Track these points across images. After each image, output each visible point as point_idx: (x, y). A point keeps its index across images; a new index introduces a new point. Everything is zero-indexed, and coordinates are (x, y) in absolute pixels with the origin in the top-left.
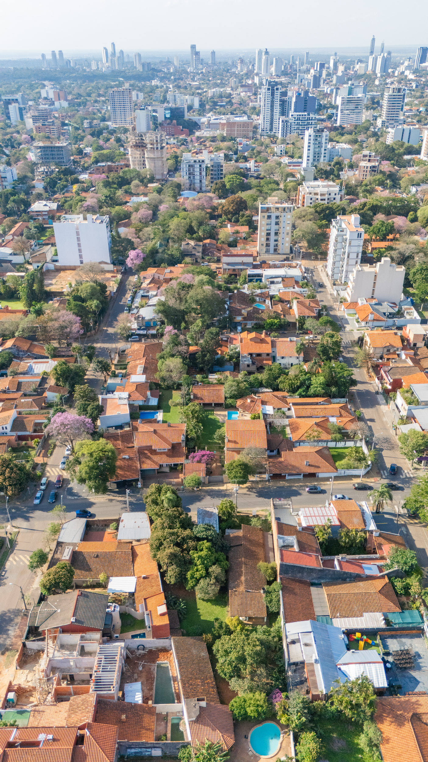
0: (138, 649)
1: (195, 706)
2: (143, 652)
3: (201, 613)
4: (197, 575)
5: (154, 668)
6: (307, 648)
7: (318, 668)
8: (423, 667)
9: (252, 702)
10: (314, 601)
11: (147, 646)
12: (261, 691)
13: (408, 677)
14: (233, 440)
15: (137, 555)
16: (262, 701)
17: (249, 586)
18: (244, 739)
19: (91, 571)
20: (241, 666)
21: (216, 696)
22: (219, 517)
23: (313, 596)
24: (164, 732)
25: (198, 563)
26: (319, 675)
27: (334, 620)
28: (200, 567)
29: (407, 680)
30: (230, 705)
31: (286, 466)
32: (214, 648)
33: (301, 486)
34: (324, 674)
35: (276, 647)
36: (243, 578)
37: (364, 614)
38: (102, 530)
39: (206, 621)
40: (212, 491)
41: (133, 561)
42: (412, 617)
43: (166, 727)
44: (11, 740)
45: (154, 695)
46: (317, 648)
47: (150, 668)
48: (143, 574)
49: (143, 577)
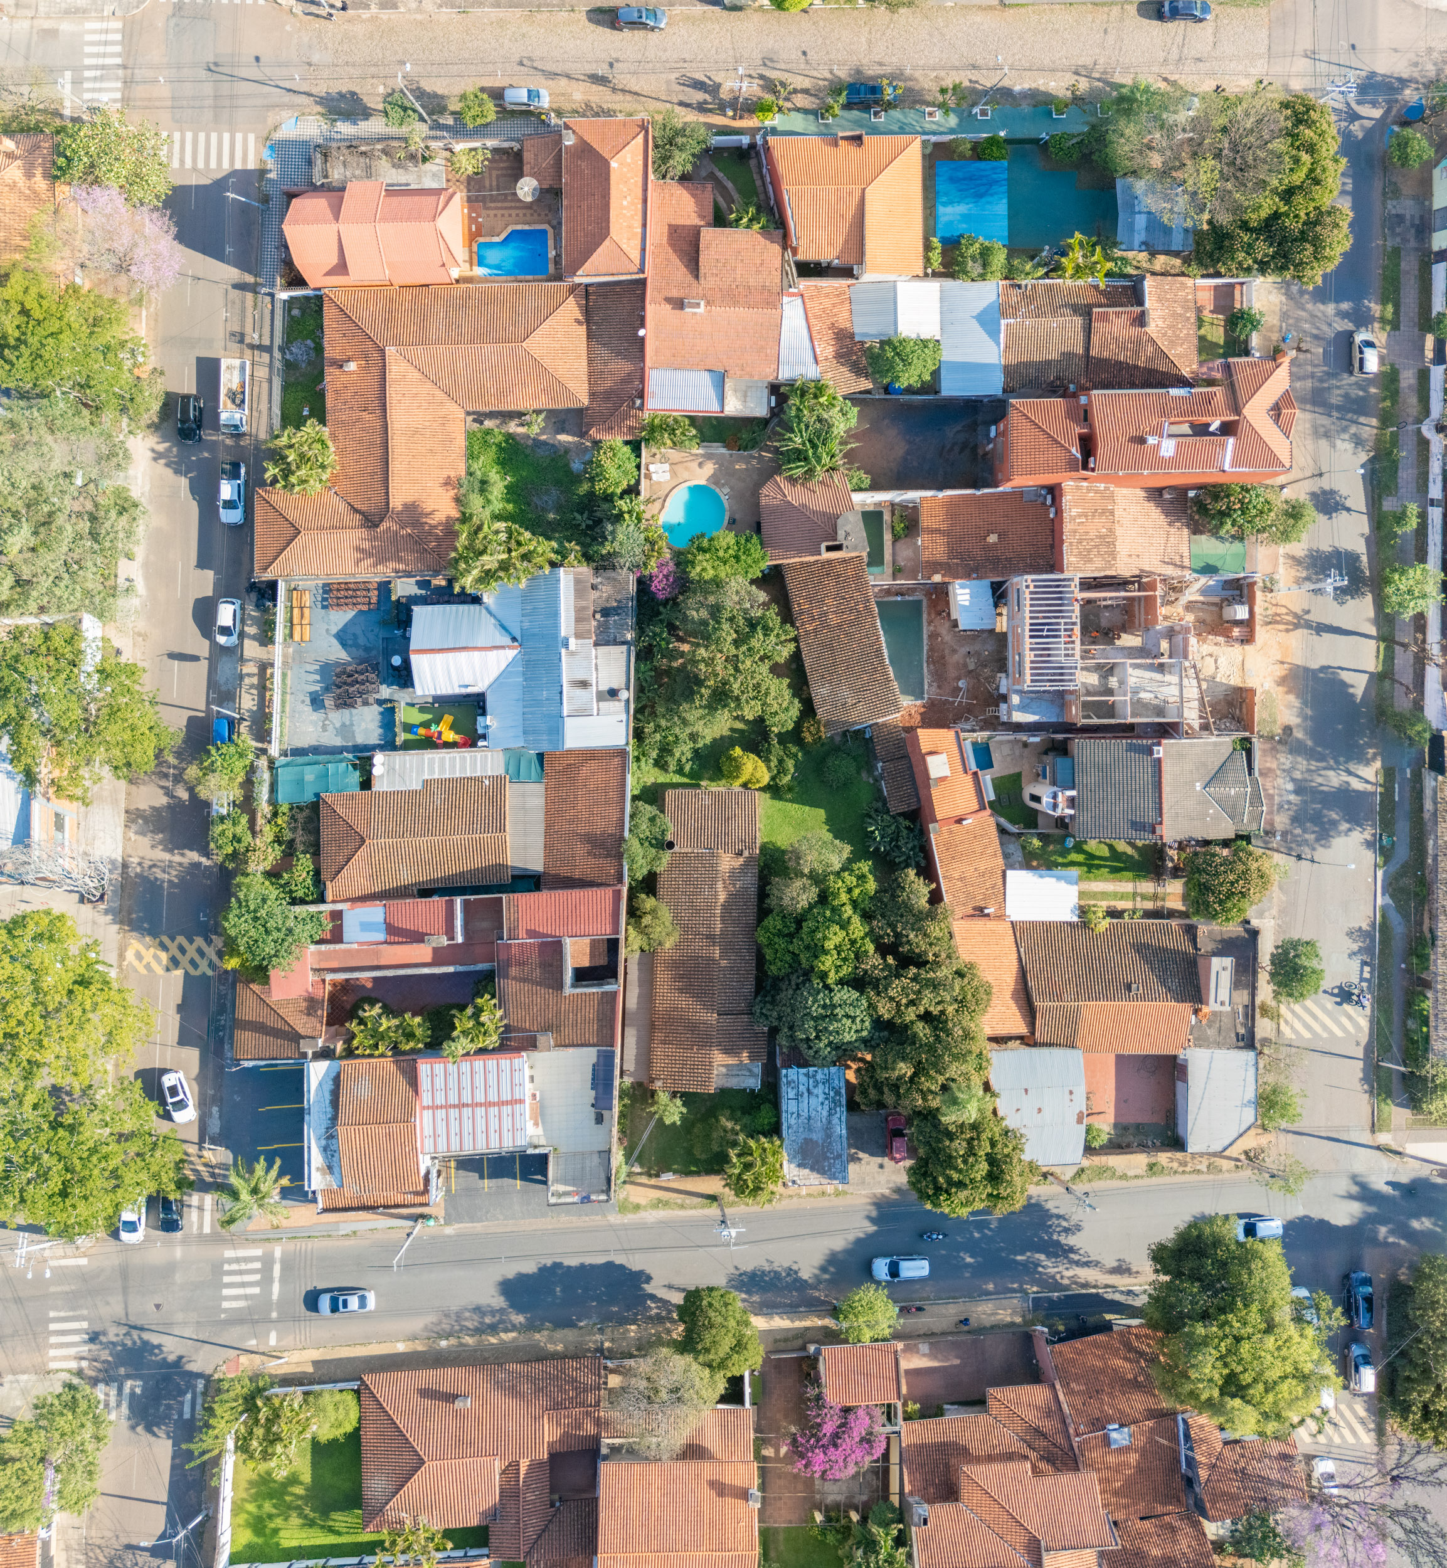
1: (847, 534)
5: (930, 690)
6: (581, 676)
7: (566, 625)
8: (316, 672)
12: (700, 580)
13: (356, 645)
14: (729, 1500)
15: (1015, 996)
17: (709, 862)
18: (737, 517)
19: (1133, 945)
23: (540, 840)
24: (898, 545)
26: (567, 610)
28: (844, 897)
29: (362, 641)
31: (538, 1390)
32: (797, 706)
33: (493, 1329)
34: (556, 615)
37: (419, 788)
38: (1125, 1128)
39: (814, 804)
40: (791, 1310)
41: (1023, 972)
42: (300, 782)
43: (894, 554)
44: (1231, 441)
45: (925, 624)
46: (560, 676)
47: (939, 687)
48: (991, 925)
49: (988, 915)
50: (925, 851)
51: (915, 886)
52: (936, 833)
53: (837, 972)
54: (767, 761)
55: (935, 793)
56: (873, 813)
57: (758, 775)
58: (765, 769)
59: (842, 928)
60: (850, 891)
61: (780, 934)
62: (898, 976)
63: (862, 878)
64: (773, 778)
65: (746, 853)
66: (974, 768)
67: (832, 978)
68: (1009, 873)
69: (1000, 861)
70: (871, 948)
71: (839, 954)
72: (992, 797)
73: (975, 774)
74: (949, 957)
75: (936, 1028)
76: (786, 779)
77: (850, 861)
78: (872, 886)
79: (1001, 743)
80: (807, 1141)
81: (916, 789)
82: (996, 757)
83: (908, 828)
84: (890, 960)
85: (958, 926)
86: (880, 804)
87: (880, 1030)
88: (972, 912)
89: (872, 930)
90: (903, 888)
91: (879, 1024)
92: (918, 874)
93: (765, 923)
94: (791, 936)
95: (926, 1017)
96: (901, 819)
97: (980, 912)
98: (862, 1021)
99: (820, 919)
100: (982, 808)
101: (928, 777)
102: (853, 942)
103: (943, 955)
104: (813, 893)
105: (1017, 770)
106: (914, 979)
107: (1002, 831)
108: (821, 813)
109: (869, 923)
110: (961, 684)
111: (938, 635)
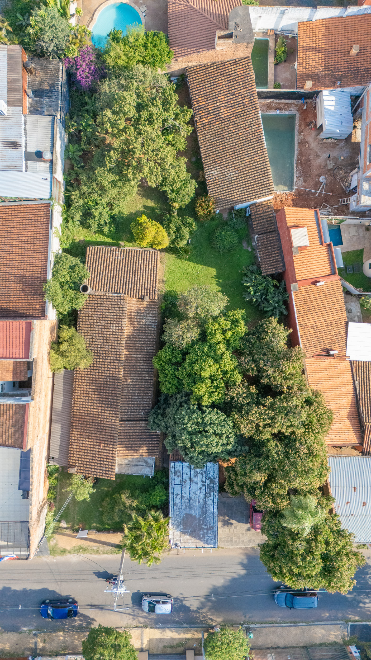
1: (237, 25)
3: (214, 282)
5: (298, 183)
6: (13, 138)
15: (350, 416)
17: (118, 304)
22: (166, 515)
24: (279, 68)
25: (222, 348)
28: (219, 337)
36: (127, 331)
39: (206, 263)
41: (357, 401)
45: (297, 133)
47: (305, 181)
48: (334, 362)
49: (333, 355)
50: (287, 304)
51: (276, 332)
52: (296, 291)
53: (210, 397)
54: (167, 228)
55: (297, 259)
56: (249, 273)
57: (160, 238)
58: (165, 234)
59: (216, 361)
60: (224, 332)
61: (170, 363)
62: (258, 404)
63: (235, 322)
64: (173, 242)
65: (147, 299)
66: (329, 241)
67: (206, 401)
68: (350, 324)
69: (344, 315)
70: (239, 378)
71: (212, 383)
72: (342, 265)
73: (329, 245)
74: (300, 389)
75: (286, 445)
76: (182, 244)
77: (228, 308)
78: (242, 329)
79: (349, 226)
80: (188, 516)
81: (282, 257)
82: (345, 236)
83: (275, 286)
84: (253, 389)
85: (309, 363)
86: (255, 267)
87: (243, 445)
88: (320, 352)
89: (240, 365)
90: (267, 332)
91: (241, 440)
92: (279, 322)
93: (159, 352)
94: (178, 364)
95: (279, 436)
96: (270, 279)
97: (327, 353)
98: (228, 437)
99: (200, 353)
100: (333, 273)
101: (291, 246)
102: (225, 373)
103: (295, 388)
104: (195, 333)
105: (360, 247)
106: (271, 407)
107: (347, 292)
109: (238, 359)
110: (322, 179)
111: (306, 142)
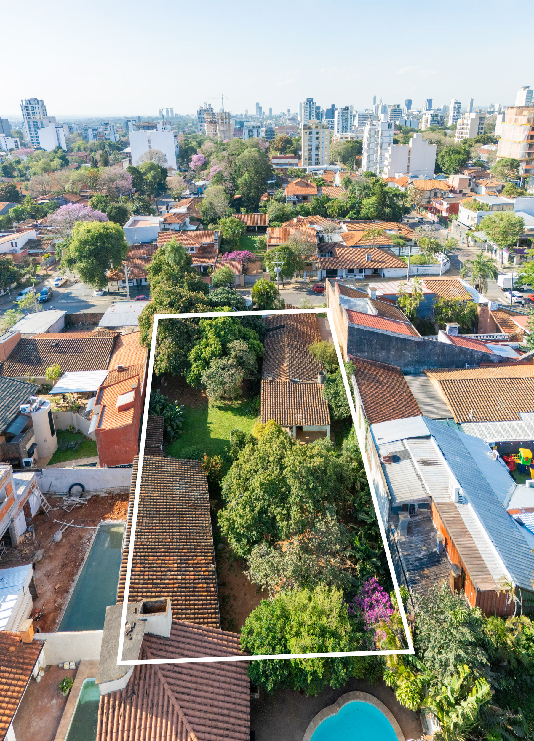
0: (70, 494)
2: (78, 500)
4: (206, 353)
5: (91, 535)
6: (430, 468)
7: (471, 518)
9: (306, 618)
10: (415, 396)
11: (90, 486)
12: (329, 584)
16: (335, 614)
17: (296, 375)
20: (277, 511)
21: (214, 606)
25: (210, 335)
27: (464, 426)
28: (212, 340)
30: (244, 629)
31: (343, 262)
32: (224, 485)
35: (354, 483)
36: (286, 364)
39: (217, 441)
41: (113, 352)
46: (453, 469)
47: (81, 538)
108: (213, 436)
